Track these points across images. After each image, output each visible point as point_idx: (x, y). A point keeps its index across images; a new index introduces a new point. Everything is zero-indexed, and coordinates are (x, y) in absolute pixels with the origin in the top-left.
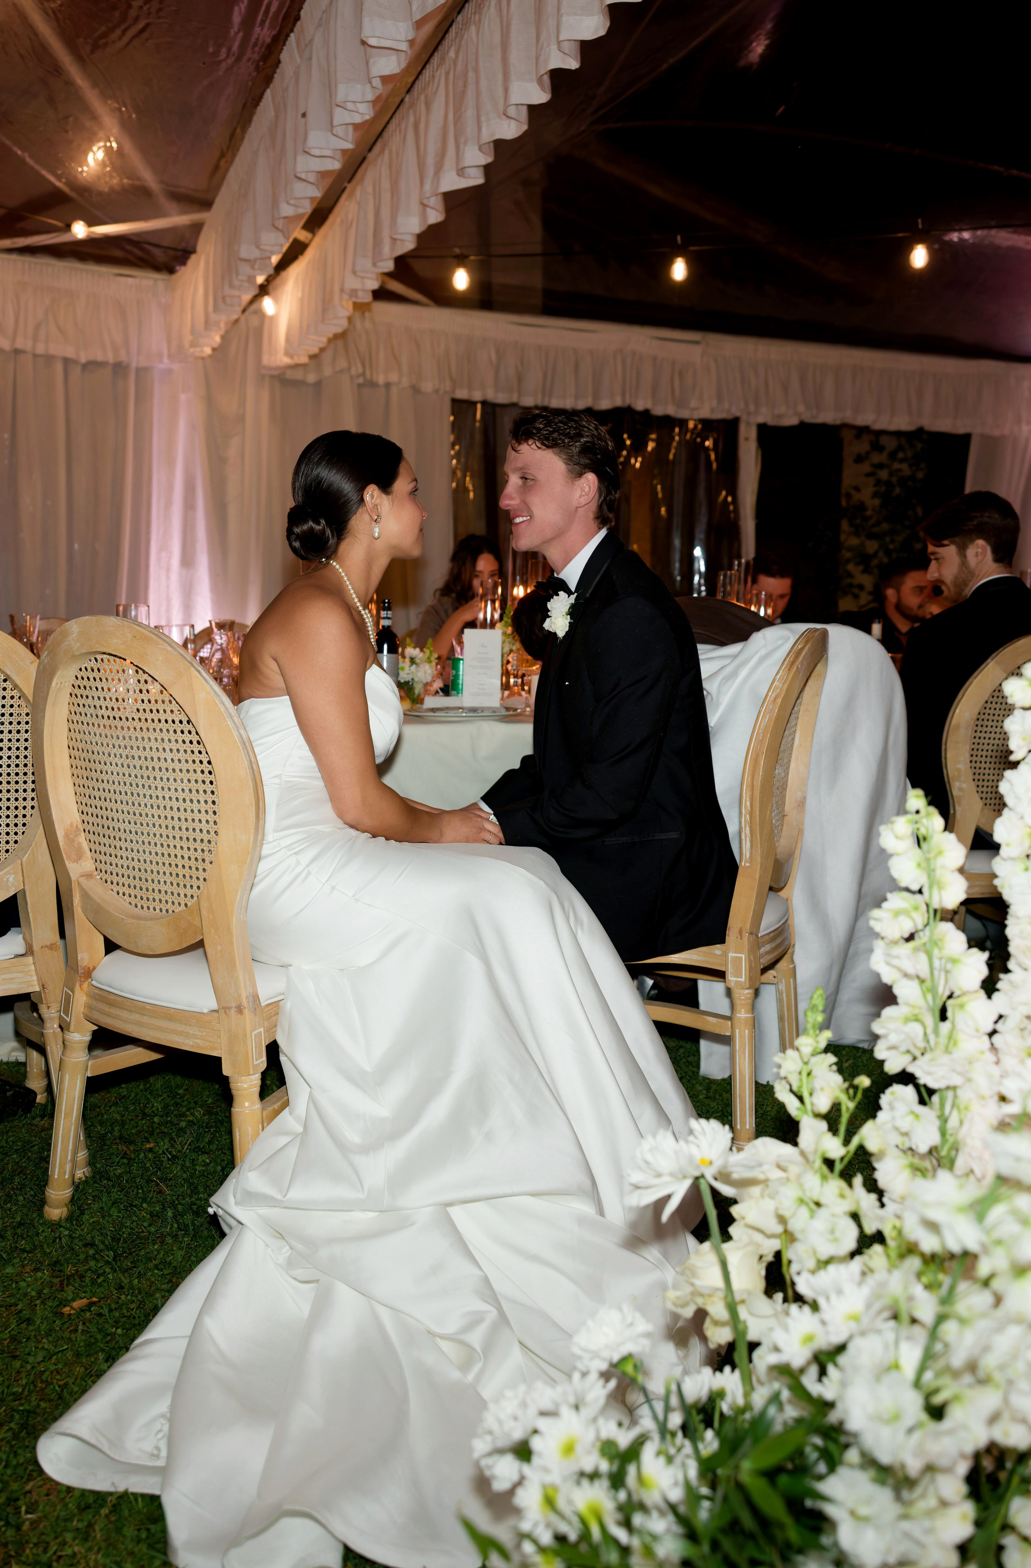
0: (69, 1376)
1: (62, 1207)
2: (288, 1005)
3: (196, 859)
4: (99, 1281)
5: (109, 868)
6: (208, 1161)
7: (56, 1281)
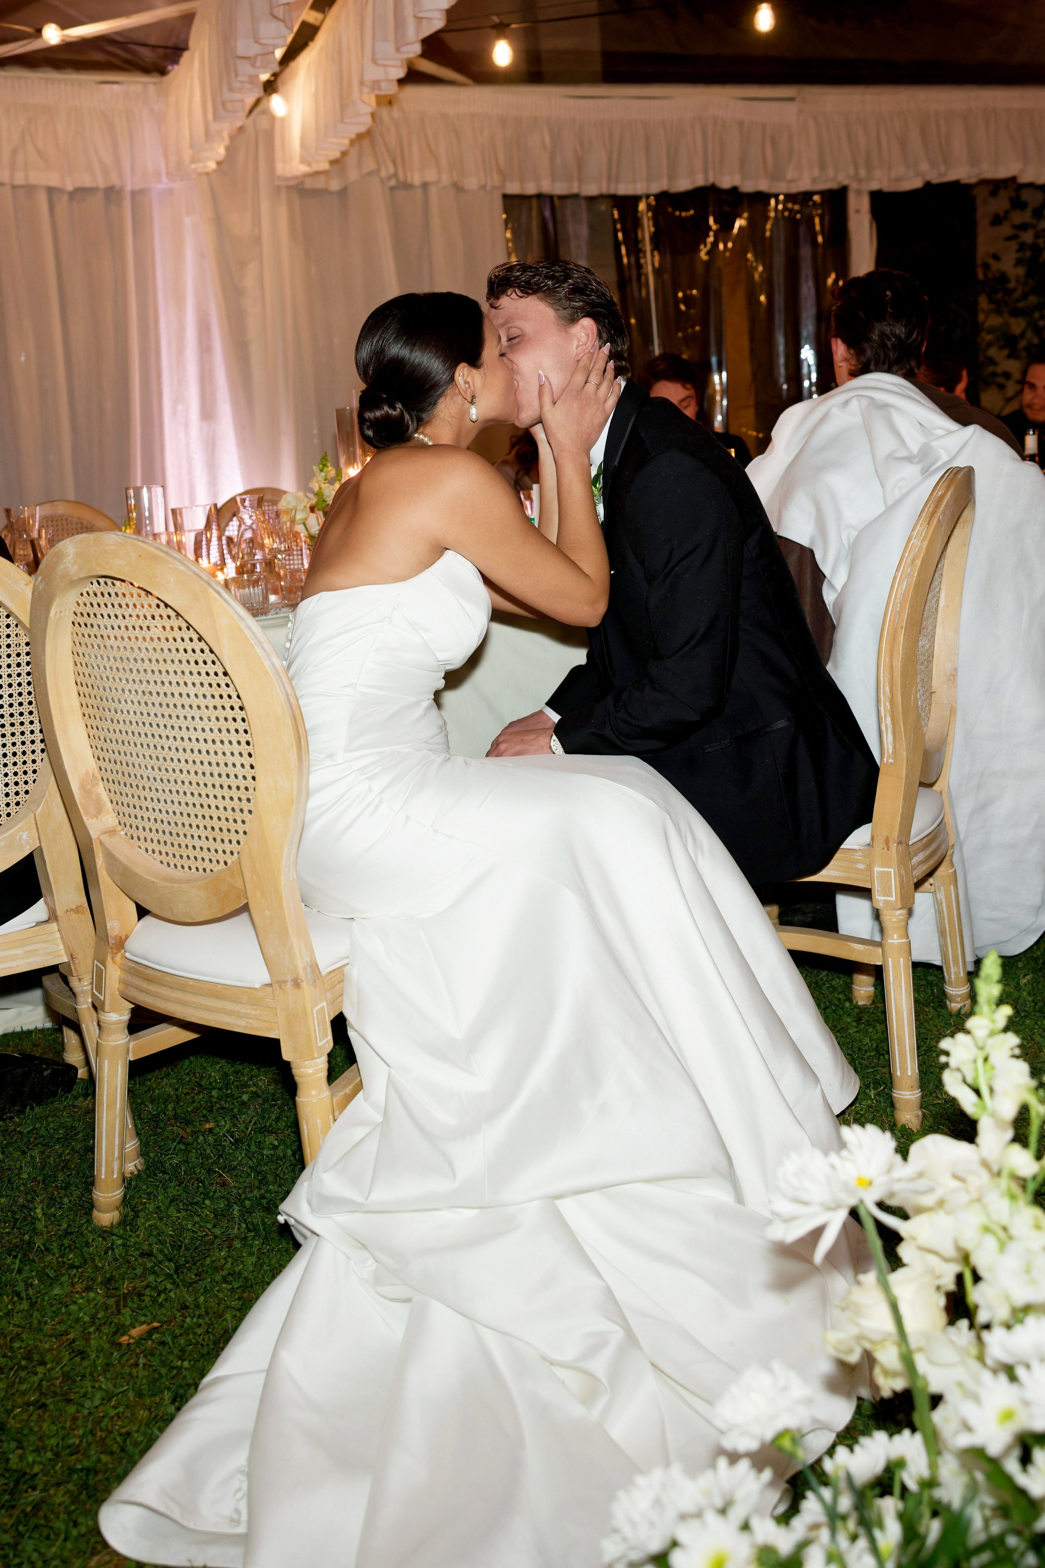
0: (132, 1422)
1: (113, 1210)
2: (354, 973)
3: (233, 810)
4: (160, 1300)
5: (135, 822)
6: (276, 1143)
7: (112, 1301)
